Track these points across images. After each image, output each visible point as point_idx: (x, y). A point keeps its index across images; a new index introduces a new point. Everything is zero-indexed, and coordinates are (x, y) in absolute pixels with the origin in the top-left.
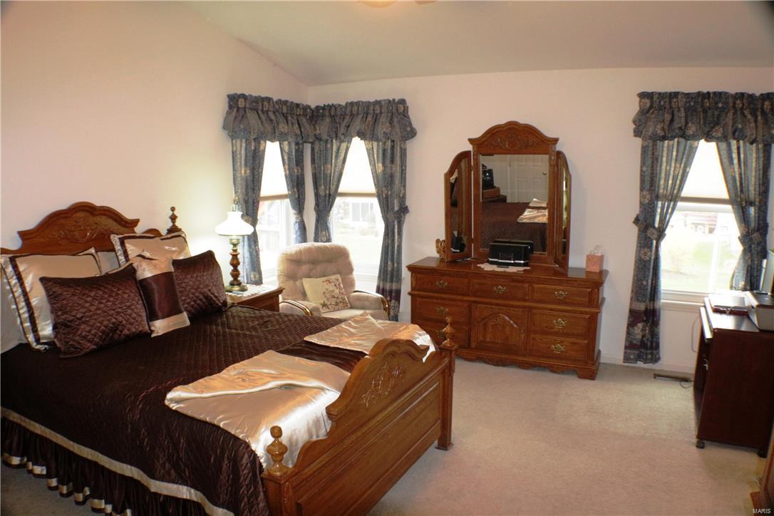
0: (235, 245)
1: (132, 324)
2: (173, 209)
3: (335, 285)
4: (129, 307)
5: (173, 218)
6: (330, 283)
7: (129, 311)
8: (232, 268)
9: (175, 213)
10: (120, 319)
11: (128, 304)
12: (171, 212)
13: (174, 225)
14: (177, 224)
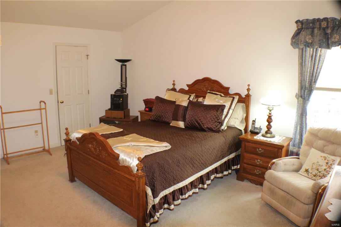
0: (270, 111)
1: (166, 118)
2: (249, 85)
3: (327, 163)
4: (167, 112)
5: (248, 90)
6: (325, 160)
7: (167, 114)
8: (268, 124)
9: (250, 87)
10: (162, 114)
11: (167, 111)
12: (248, 87)
13: (248, 93)
14: (250, 93)
